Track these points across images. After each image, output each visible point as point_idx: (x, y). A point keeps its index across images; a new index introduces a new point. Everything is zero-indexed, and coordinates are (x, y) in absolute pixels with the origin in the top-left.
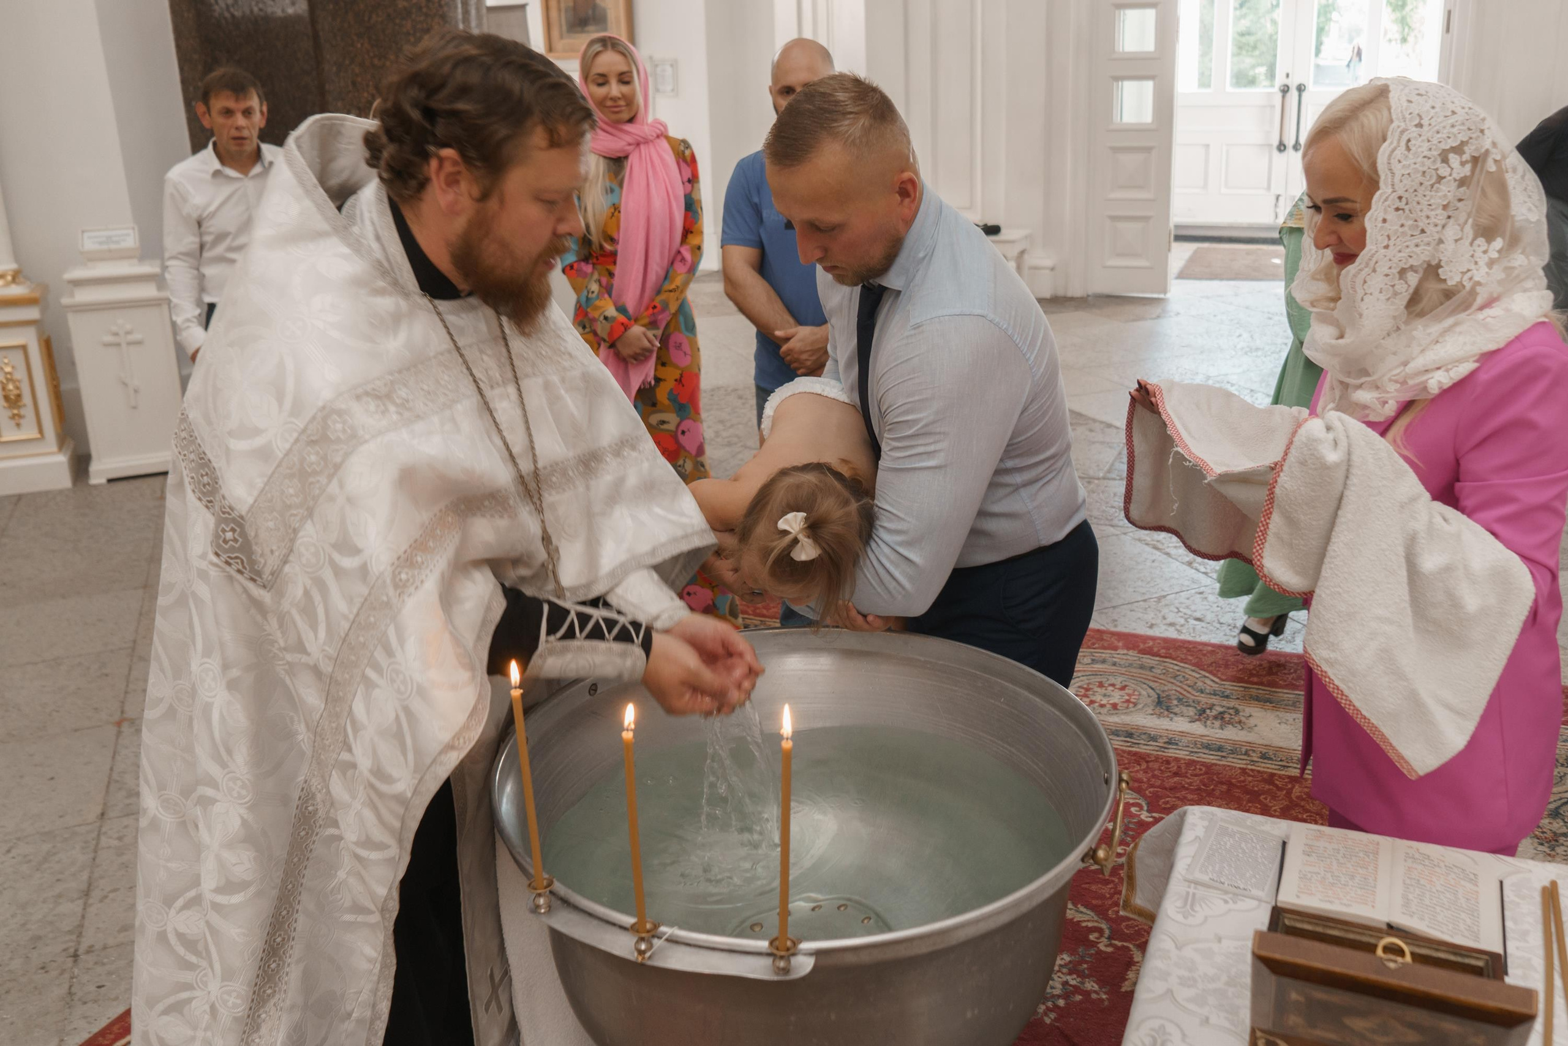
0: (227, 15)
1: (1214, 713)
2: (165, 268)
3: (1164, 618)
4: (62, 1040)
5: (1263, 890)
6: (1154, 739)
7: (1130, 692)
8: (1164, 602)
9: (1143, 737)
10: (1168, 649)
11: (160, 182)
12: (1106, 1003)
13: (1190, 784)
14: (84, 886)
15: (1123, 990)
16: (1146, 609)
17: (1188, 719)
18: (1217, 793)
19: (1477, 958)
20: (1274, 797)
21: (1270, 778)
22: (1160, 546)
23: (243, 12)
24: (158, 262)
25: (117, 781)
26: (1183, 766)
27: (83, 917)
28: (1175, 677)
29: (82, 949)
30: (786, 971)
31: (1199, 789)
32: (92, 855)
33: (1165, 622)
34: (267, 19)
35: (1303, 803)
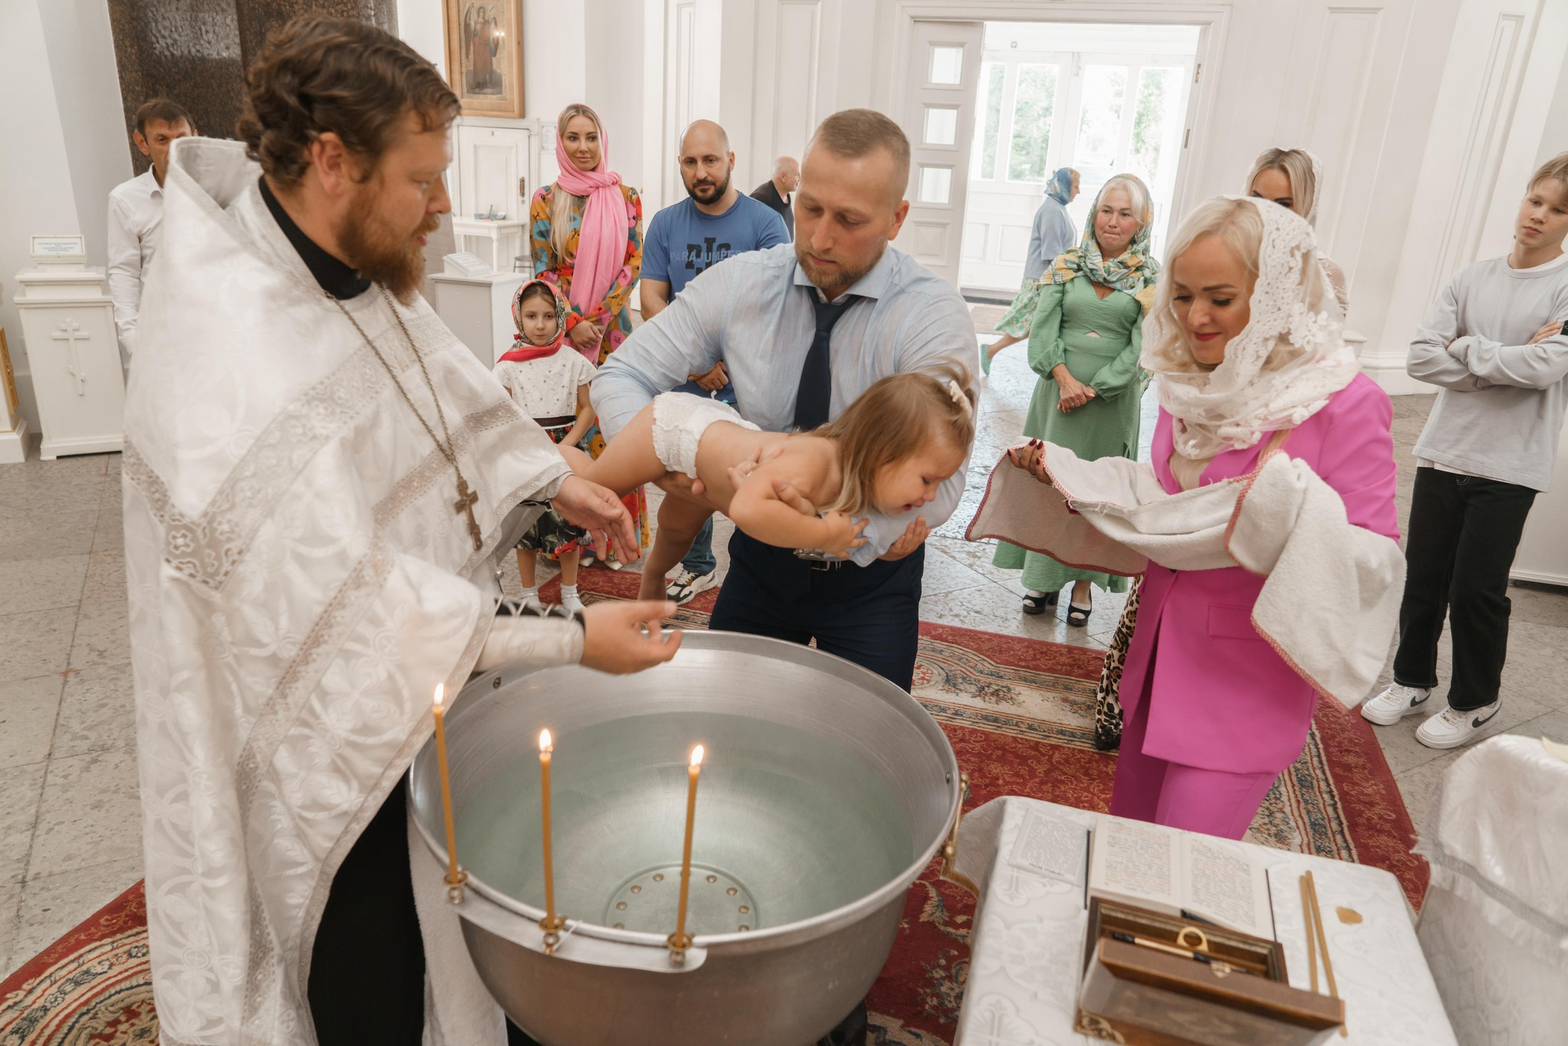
0: (167, 53)
1: (991, 690)
2: (109, 275)
3: (951, 610)
4: (10, 959)
5: (1074, 875)
6: (944, 710)
7: (925, 671)
8: (950, 596)
9: (935, 708)
10: (954, 636)
11: (105, 199)
12: (908, 932)
13: (973, 749)
14: (33, 820)
15: (921, 920)
16: (936, 602)
17: (970, 695)
18: (994, 757)
19: (1262, 947)
20: (1039, 762)
21: (1036, 746)
22: (947, 550)
23: (182, 52)
24: (103, 269)
25: (63, 725)
26: (967, 734)
27: (31, 847)
28: (960, 659)
29: (30, 875)
30: (681, 964)
31: (980, 753)
32: (39, 791)
33: (951, 613)
34: (203, 59)
35: (1061, 767)
